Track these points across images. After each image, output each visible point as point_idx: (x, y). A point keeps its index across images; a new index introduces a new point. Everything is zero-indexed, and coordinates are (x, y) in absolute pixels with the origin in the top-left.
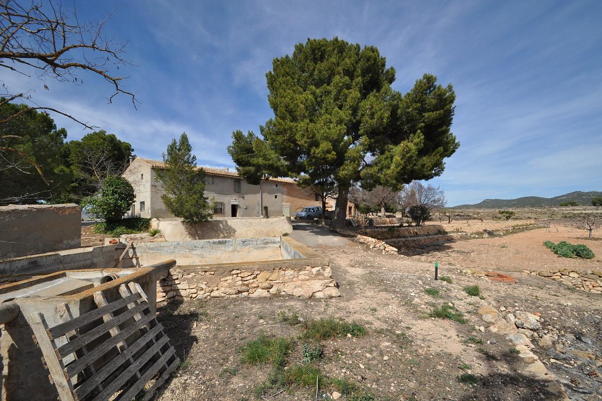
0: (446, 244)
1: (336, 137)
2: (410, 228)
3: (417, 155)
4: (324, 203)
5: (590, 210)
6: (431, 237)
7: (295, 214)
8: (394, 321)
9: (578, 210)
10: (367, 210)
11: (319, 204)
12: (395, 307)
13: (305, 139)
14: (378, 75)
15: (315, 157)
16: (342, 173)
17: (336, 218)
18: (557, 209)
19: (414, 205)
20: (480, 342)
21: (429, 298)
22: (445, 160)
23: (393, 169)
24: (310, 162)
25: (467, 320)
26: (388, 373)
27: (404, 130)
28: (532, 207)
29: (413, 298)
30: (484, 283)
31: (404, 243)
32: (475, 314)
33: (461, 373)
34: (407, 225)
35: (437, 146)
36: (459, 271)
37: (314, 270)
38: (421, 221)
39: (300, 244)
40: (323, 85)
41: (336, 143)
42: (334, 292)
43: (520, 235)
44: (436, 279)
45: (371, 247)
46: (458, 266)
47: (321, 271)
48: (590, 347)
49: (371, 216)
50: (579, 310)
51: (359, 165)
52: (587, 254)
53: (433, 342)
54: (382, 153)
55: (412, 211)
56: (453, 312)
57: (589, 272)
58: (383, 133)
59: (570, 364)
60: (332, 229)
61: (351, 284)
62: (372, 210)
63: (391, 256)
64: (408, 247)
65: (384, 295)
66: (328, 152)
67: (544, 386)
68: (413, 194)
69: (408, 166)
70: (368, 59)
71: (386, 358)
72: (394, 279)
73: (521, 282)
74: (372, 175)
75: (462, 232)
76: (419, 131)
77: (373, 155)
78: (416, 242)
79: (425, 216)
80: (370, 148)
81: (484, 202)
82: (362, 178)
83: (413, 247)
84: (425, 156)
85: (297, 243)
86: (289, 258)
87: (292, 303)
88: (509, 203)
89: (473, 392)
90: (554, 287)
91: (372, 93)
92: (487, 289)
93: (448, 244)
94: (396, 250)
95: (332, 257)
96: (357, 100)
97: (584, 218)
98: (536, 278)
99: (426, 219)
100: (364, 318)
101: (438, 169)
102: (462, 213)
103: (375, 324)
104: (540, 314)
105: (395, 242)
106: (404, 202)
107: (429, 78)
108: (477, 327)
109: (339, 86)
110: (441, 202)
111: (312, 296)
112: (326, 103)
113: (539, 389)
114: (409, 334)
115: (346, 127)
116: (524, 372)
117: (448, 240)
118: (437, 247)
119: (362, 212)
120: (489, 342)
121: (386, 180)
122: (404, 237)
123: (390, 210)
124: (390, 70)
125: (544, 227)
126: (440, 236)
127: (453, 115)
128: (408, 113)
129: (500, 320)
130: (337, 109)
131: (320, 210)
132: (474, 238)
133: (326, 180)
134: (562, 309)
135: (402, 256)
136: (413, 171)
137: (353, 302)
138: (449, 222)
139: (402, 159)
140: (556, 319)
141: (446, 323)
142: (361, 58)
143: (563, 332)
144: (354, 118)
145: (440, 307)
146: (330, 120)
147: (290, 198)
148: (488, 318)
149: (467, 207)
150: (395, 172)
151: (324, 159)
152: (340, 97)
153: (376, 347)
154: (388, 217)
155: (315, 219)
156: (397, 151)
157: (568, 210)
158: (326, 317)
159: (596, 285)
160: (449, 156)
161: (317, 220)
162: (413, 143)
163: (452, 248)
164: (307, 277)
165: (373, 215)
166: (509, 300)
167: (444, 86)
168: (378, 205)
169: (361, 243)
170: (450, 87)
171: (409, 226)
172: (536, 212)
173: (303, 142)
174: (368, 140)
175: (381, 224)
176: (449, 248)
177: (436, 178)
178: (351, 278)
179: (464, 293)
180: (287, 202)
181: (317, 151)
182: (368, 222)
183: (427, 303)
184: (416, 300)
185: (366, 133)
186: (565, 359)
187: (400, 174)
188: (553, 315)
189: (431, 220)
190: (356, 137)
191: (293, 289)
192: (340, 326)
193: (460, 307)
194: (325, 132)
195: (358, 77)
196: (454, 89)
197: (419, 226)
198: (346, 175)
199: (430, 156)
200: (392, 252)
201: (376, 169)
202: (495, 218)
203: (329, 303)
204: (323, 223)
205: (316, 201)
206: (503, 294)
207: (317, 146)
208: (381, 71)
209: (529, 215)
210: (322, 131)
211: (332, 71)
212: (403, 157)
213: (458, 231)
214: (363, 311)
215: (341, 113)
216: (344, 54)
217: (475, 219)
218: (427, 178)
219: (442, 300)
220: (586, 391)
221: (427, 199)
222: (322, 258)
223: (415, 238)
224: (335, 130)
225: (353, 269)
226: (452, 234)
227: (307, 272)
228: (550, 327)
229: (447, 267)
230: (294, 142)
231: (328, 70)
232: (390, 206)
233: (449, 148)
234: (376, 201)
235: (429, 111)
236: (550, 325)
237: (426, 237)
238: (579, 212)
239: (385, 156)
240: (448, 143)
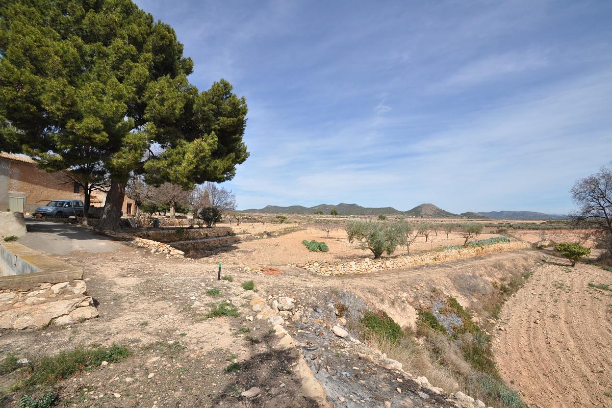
0: (234, 245)
1: (110, 115)
2: (201, 230)
3: (211, 156)
4: (88, 197)
5: (330, 218)
6: (220, 238)
7: (34, 209)
8: (167, 332)
9: (324, 217)
10: (153, 209)
11: (80, 197)
12: (171, 315)
13: (58, 104)
14: (174, 60)
15: (73, 133)
16: (115, 161)
17: (105, 216)
18: (312, 216)
19: (207, 206)
20: (248, 331)
21: (209, 299)
22: (237, 166)
23: (184, 167)
24: (64, 138)
25: (240, 313)
26: (152, 391)
27: (200, 128)
28: (297, 214)
29: (193, 302)
30: (260, 278)
31: (193, 245)
32: (247, 306)
33: (228, 364)
34: (198, 226)
35: (230, 151)
36: (241, 269)
37: (56, 288)
38: (212, 223)
39: (35, 252)
40: (96, 42)
41: (109, 123)
42: (89, 312)
43: (289, 235)
44: (219, 279)
45: (152, 251)
46: (241, 265)
47: (69, 287)
48: (320, 315)
49: (156, 216)
50: (317, 289)
51: (142, 155)
52: (325, 249)
53: (207, 342)
54: (174, 146)
55: (204, 213)
56: (229, 308)
57: (325, 261)
58: (176, 125)
59: (309, 331)
60: (97, 230)
61: (117, 298)
62: (159, 209)
63: (176, 260)
64: (196, 250)
65: (160, 305)
66: (97, 131)
67: (289, 353)
68: (207, 196)
69: (201, 165)
70: (163, 38)
71: (151, 375)
72: (175, 284)
73: (284, 273)
74: (159, 169)
75: (248, 233)
76: (213, 132)
77: (163, 147)
78: (206, 244)
79: (216, 218)
80: (158, 139)
81: (267, 207)
82: (147, 171)
83: (202, 249)
84: (218, 159)
85: (31, 250)
86: (14, 274)
87: (8, 341)
88: (284, 210)
89: (236, 379)
90: (304, 275)
91: (164, 77)
92: (261, 283)
93: (235, 245)
94: (183, 253)
95: (94, 267)
96: (145, 79)
97: (326, 223)
98: (295, 269)
99: (217, 221)
100: (130, 336)
101: (228, 173)
102: (250, 217)
103: (144, 340)
104: (294, 297)
105: (183, 245)
106: (197, 202)
107: (226, 85)
108: (247, 318)
109: (121, 53)
110: (232, 205)
111: (49, 324)
112: (99, 67)
113: (285, 357)
114: (183, 341)
115: (126, 106)
116: (277, 347)
117: (235, 241)
118: (225, 248)
119: (146, 211)
120: (255, 329)
121: (176, 177)
122: (194, 239)
123: (181, 210)
124: (188, 60)
125: (304, 229)
126: (229, 237)
127: (245, 126)
128: (204, 111)
129: (266, 307)
130: (114, 79)
131: (81, 205)
132: (257, 238)
133: (93, 167)
134: (308, 290)
135: (189, 259)
136: (205, 172)
137: (117, 320)
138: (238, 224)
139: (195, 157)
140: (303, 298)
141: (221, 320)
142: (154, 32)
143: (307, 308)
144: (140, 98)
145: (218, 307)
146: (103, 90)
147: (26, 185)
148: (256, 307)
149: (254, 211)
150: (186, 170)
151: (89, 139)
152: (121, 67)
153: (140, 366)
154: (177, 217)
155: (71, 217)
156: (190, 148)
157: (318, 217)
158: (71, 348)
159: (328, 270)
160: (240, 163)
161: (74, 219)
162: (207, 143)
163: (238, 248)
164: (42, 299)
165: (160, 215)
166: (275, 289)
167: (239, 97)
168: (166, 204)
169: (139, 247)
170: (243, 101)
171: (200, 228)
172: (300, 218)
173: (53, 108)
174: (156, 129)
175: (169, 225)
176: (236, 248)
177: (227, 182)
178: (119, 292)
179: (242, 289)
180: (18, 190)
181: (78, 126)
182: (152, 222)
183: (207, 304)
184: (197, 303)
185: (153, 119)
186: (306, 328)
187: (192, 173)
188: (302, 296)
189: (221, 222)
190: (141, 122)
191: (13, 320)
192: (92, 355)
193: (236, 302)
194: (94, 104)
195: (149, 52)
196: (247, 102)
197: (210, 227)
198: (124, 164)
199: (223, 160)
200: (178, 256)
201: (164, 163)
202: (273, 221)
203: (78, 328)
204: (85, 223)
205: (75, 193)
206: (271, 285)
207: (79, 118)
208: (177, 57)
209: (296, 220)
210: (89, 102)
211: (111, 30)
212: (196, 155)
213: (244, 233)
214: (131, 328)
215: (121, 86)
216: (131, 17)
217: (259, 222)
218: (220, 180)
219: (221, 298)
220: (314, 348)
221: (220, 202)
222: (72, 270)
223: (205, 240)
224: (109, 106)
225: (124, 279)
226: (239, 236)
227: (41, 292)
228: (300, 306)
229: (231, 266)
230: (38, 104)
231: (105, 26)
232: (181, 206)
233: (240, 156)
234: (164, 199)
235: (224, 116)
236: (299, 304)
237: (215, 239)
238: (324, 219)
239: (176, 151)
240: (240, 151)
